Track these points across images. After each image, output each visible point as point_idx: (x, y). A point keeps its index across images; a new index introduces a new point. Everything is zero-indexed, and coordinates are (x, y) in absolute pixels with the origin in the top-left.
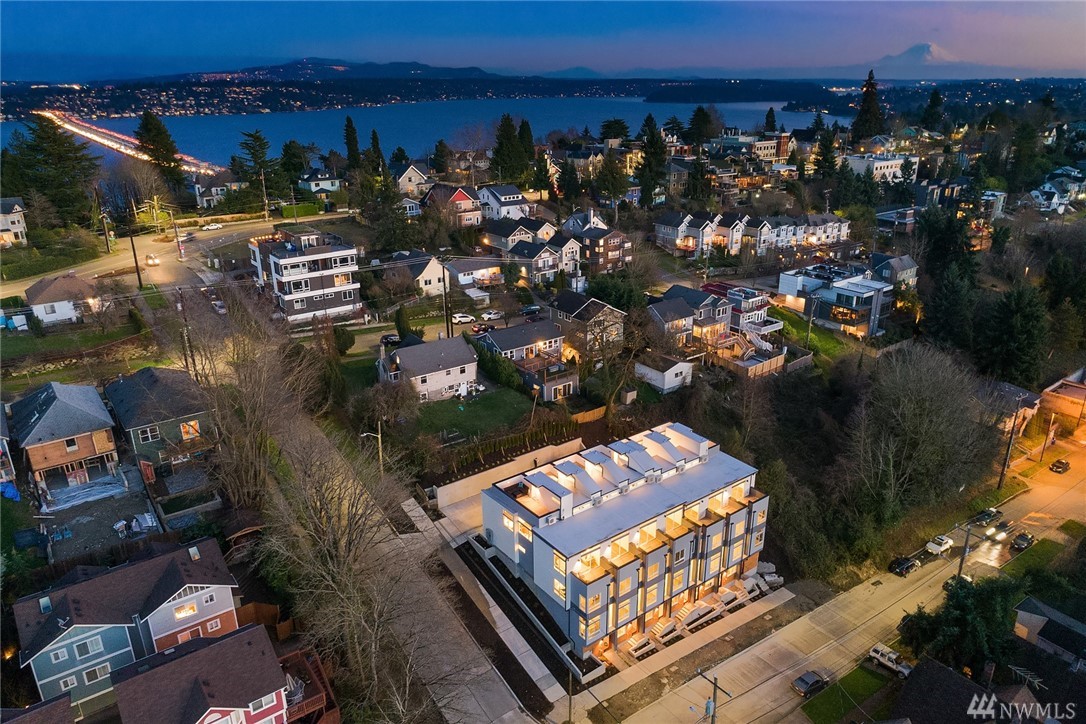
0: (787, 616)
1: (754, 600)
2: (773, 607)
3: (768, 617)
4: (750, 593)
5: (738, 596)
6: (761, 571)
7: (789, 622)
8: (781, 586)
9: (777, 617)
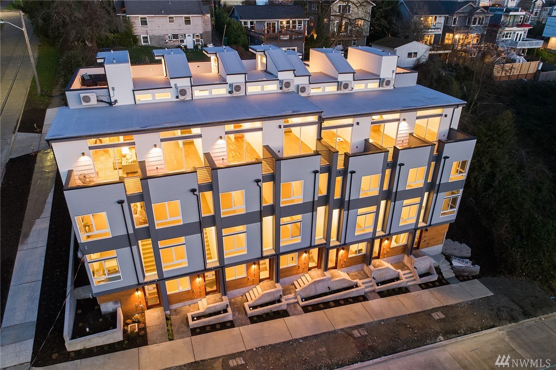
0: (471, 321)
1: (425, 286)
2: (451, 302)
3: (438, 316)
4: (421, 276)
5: (403, 277)
6: (448, 252)
7: (472, 330)
8: (474, 277)
9: (455, 318)
